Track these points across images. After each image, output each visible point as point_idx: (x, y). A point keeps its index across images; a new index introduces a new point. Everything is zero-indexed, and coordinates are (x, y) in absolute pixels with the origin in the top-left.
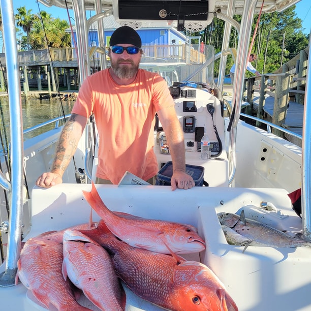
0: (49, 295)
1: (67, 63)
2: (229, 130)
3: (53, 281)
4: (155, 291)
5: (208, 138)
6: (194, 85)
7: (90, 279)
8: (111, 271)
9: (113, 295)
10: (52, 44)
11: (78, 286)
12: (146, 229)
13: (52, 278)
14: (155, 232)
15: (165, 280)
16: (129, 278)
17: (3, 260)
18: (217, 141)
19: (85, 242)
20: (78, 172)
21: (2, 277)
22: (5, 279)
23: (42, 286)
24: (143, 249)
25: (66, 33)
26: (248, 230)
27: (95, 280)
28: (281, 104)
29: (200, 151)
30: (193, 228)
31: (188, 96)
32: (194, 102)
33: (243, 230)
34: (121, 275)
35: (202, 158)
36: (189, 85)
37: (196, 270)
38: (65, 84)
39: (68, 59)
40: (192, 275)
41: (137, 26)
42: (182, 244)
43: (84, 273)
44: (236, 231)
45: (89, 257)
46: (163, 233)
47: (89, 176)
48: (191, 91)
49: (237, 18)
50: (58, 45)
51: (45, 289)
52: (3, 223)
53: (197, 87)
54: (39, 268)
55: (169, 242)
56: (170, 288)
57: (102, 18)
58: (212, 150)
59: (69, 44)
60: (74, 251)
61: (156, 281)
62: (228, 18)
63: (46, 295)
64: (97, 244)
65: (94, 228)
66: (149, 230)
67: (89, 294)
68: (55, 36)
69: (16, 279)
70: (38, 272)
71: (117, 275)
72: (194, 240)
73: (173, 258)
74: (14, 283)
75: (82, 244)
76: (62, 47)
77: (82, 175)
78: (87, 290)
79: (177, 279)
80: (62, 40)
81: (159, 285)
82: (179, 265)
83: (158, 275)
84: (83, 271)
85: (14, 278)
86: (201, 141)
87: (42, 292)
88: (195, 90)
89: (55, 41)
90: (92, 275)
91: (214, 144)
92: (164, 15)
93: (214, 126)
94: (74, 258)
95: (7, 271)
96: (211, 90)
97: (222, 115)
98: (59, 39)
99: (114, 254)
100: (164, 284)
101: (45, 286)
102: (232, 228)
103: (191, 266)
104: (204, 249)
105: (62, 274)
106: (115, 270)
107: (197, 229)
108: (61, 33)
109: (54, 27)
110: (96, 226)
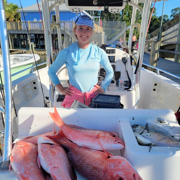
0: (30, 178)
1: (19, 31)
2: (135, 73)
3: (32, 169)
4: (95, 174)
5: (123, 78)
6: (114, 46)
7: (55, 167)
8: (67, 162)
9: (69, 177)
10: (9, 19)
11: (47, 172)
12: (88, 136)
13: (32, 166)
14: (93, 137)
15: (101, 168)
16: (79, 166)
17: (1, 154)
18: (128, 80)
19: (51, 144)
20: (45, 99)
21: (1, 166)
22: (3, 167)
23: (25, 172)
24: (86, 148)
25: (17, 12)
26: (150, 135)
27: (58, 168)
28: (154, 58)
29: (118, 86)
30: (116, 134)
31: (111, 53)
32: (114, 56)
33: (147, 135)
34: (73, 164)
35: (119, 90)
36: (111, 46)
37: (120, 162)
38: (17, 44)
39: (19, 29)
40: (118, 165)
41: (79, 10)
42: (110, 145)
43: (51, 164)
44: (143, 136)
45: (54, 153)
46: (98, 138)
47: (52, 101)
48: (113, 50)
49: (141, 5)
50: (13, 20)
51: (27, 174)
52: (1, 131)
53: (116, 48)
54: (23, 161)
55: (102, 143)
56: (104, 173)
57: (58, 6)
58: (125, 85)
59: (20, 19)
60: (45, 150)
61: (95, 168)
62: (135, 4)
63: (28, 177)
64: (58, 145)
65: (56, 134)
66: (90, 136)
67: (54, 177)
68: (10, 14)
69: (10, 167)
70: (23, 163)
71: (71, 164)
72: (118, 142)
73: (105, 153)
74: (8, 169)
75: (50, 145)
76: (15, 21)
77: (48, 101)
78: (53, 174)
79: (108, 167)
80: (15, 16)
81: (97, 171)
82: (110, 158)
83: (96, 164)
84: (51, 162)
85: (8, 167)
86: (119, 80)
87: (25, 175)
88: (115, 49)
89: (10, 17)
90: (56, 165)
91: (126, 82)
92: (96, 3)
93: (126, 71)
94: (45, 154)
95: (4, 162)
96: (124, 49)
97: (131, 64)
98: (13, 16)
99: (69, 151)
100: (100, 170)
101: (27, 172)
102: (140, 134)
103: (117, 159)
104: (124, 147)
105: (37, 164)
106: (69, 161)
107: (118, 134)
108: (14, 13)
109: (9, 8)
110: (57, 133)
